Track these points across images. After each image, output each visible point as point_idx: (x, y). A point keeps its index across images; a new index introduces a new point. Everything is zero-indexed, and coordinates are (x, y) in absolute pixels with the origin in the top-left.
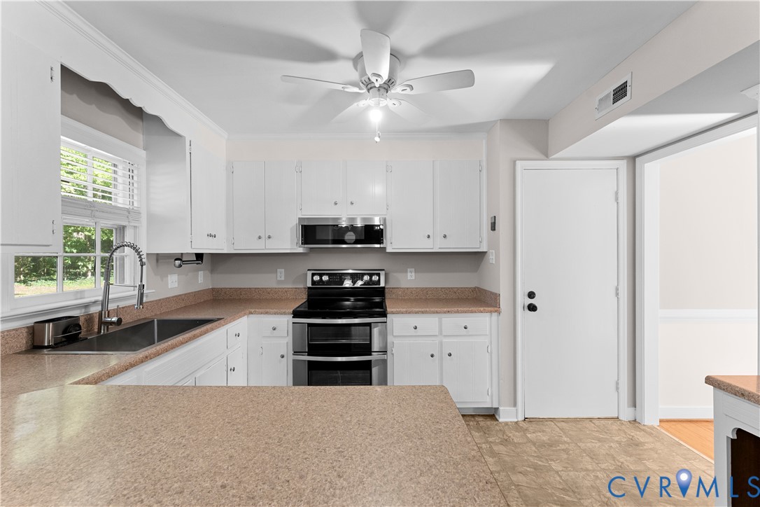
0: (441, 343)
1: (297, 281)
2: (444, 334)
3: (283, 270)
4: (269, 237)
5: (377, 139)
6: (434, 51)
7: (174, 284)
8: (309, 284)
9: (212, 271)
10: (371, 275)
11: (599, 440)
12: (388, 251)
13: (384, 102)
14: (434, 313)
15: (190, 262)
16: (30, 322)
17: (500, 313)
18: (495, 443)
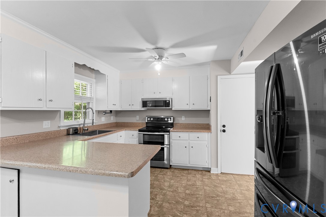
0: (189, 143)
1: (142, 120)
2: (190, 139)
3: (138, 116)
4: (133, 105)
5: (159, 74)
6: (175, 46)
7: (104, 120)
8: (147, 121)
9: (116, 116)
10: (168, 118)
11: (247, 182)
12: (173, 109)
13: (160, 63)
14: (186, 132)
15: (108, 113)
16: (67, 128)
17: (211, 133)
18: (205, 179)
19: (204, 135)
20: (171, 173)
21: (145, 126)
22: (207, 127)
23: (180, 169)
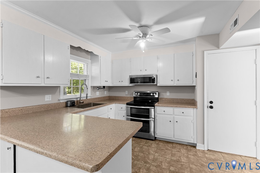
0: (174, 118)
1: (131, 95)
2: (175, 114)
3: (127, 91)
4: (122, 81)
5: (143, 52)
6: (158, 22)
7: (98, 94)
8: (134, 96)
9: (109, 91)
10: (153, 93)
12: (158, 85)
13: (145, 41)
14: (171, 107)
15: (102, 88)
16: (66, 101)
17: (197, 108)
18: (190, 155)
19: (189, 111)
20: (156, 145)
21: (133, 100)
22: (192, 103)
23: (164, 142)
